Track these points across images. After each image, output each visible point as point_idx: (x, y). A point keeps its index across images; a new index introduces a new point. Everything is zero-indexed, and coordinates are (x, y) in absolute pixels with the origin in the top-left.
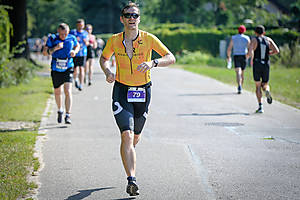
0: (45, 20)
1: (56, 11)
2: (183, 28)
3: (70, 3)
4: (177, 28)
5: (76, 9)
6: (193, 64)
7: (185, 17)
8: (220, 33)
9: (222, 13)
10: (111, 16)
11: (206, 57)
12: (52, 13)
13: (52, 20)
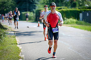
0: (2, 7)
1: (6, 4)
2: (64, 8)
3: (11, 1)
4: (61, 9)
5: (14, 3)
6: (70, 24)
7: (60, 5)
8: (79, 10)
9: (74, 2)
10: (28, 5)
11: (75, 20)
12: (4, 5)
13: (5, 7)
